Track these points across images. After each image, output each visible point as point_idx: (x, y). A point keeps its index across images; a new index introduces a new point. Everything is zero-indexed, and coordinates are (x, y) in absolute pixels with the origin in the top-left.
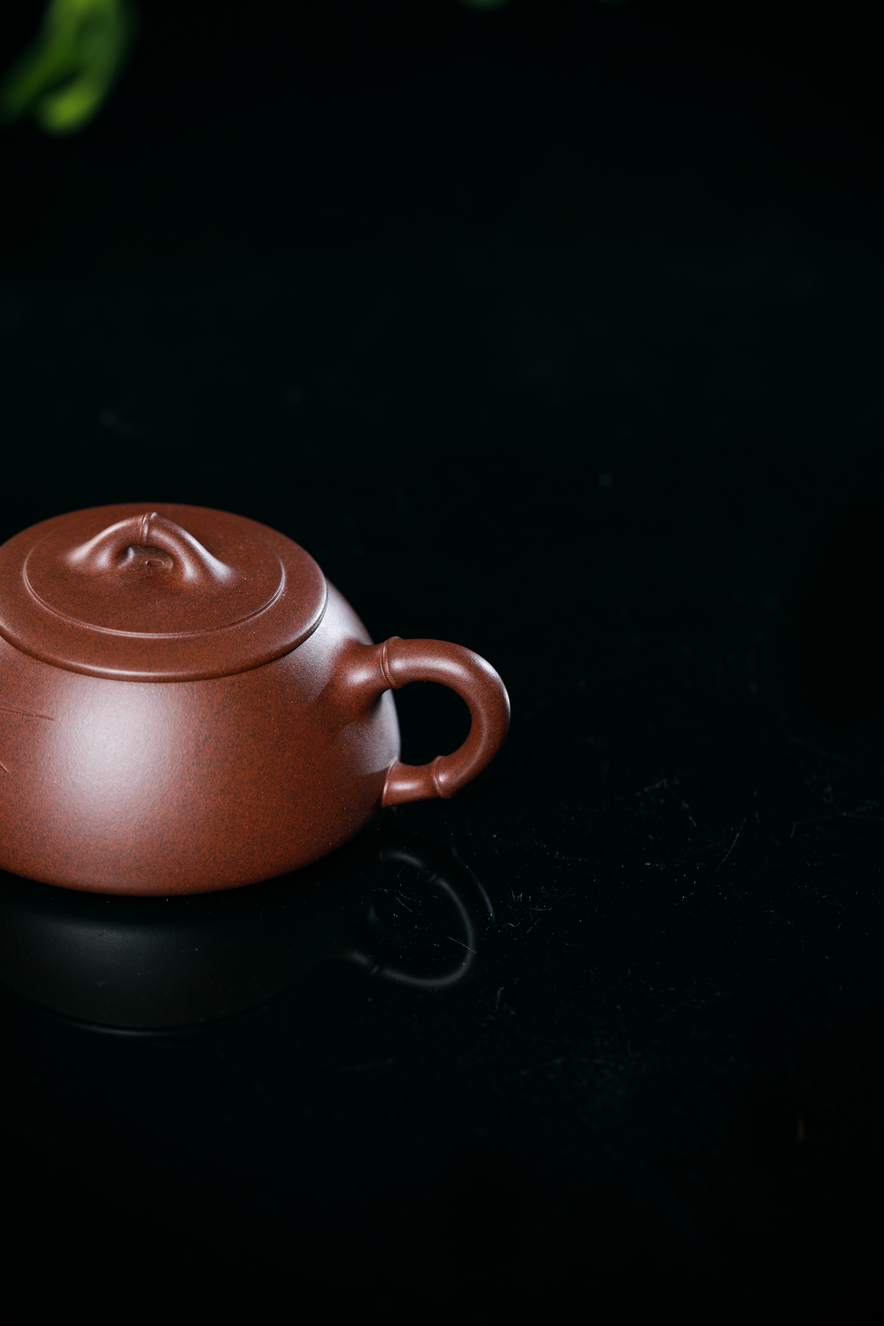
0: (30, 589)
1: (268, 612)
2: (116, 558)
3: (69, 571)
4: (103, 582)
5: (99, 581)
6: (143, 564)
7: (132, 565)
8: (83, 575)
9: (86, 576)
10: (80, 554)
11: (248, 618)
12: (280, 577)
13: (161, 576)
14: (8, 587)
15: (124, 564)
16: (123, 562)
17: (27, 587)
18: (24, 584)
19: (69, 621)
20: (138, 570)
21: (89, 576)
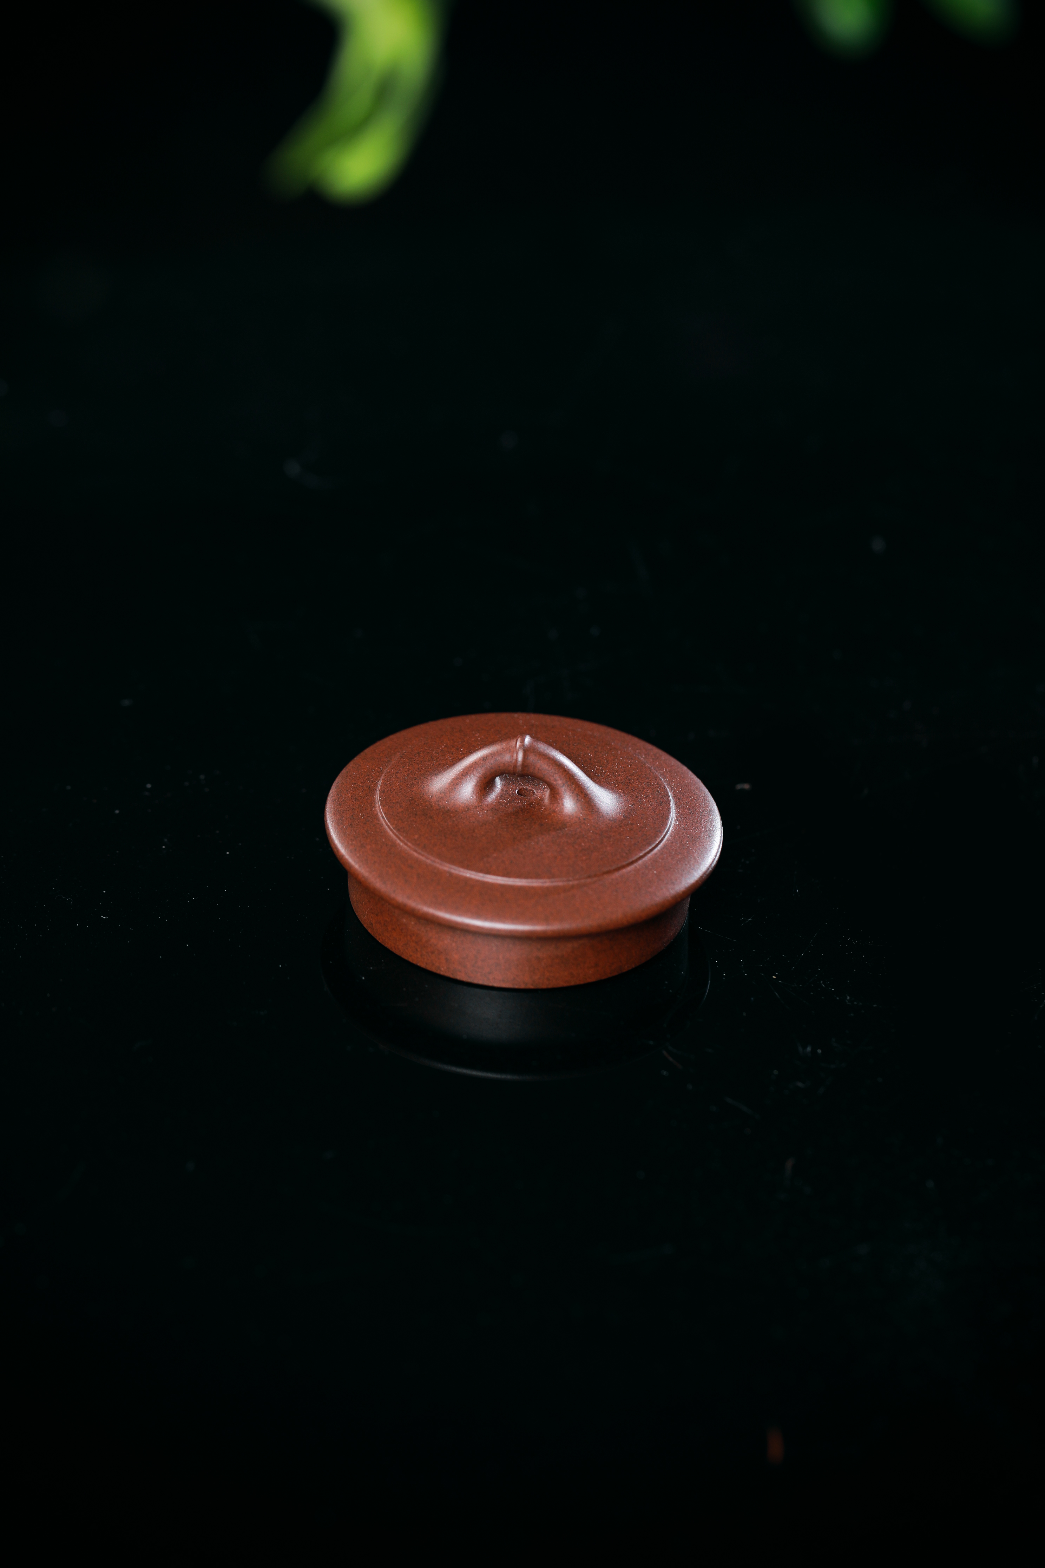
0: (391, 830)
1: (665, 847)
2: (485, 789)
3: (432, 806)
4: (474, 818)
5: (469, 817)
6: (514, 794)
7: (501, 796)
8: (449, 810)
9: (452, 812)
10: (439, 783)
11: (645, 855)
12: (669, 801)
13: (537, 807)
14: (363, 828)
15: (492, 797)
16: (491, 793)
17: (387, 827)
18: (382, 824)
19: (447, 867)
20: (509, 802)
21: (456, 811)
